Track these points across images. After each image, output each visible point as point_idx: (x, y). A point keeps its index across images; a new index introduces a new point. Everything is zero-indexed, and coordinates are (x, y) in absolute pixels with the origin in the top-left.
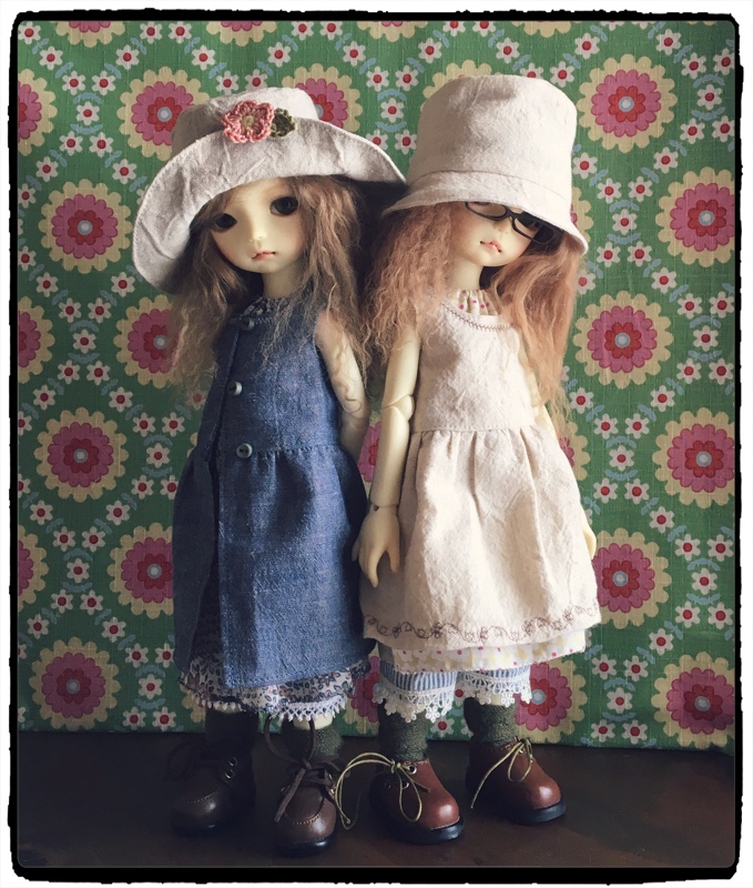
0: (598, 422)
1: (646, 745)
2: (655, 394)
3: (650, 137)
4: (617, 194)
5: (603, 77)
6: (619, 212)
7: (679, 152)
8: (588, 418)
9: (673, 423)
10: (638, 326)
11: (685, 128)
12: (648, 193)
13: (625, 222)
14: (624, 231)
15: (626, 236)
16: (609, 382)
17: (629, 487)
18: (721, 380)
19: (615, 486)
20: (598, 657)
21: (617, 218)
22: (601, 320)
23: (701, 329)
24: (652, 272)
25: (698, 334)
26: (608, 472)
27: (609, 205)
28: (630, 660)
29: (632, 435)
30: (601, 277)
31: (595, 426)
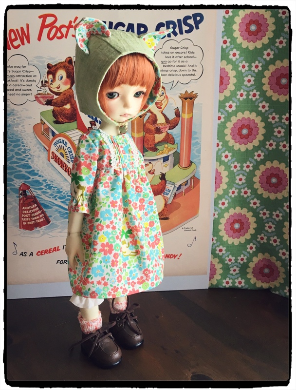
0: (233, 165)
1: (244, 288)
2: (256, 154)
3: (263, 43)
4: (247, 68)
5: (244, 15)
6: (247, 76)
7: (274, 51)
8: (229, 164)
9: (262, 166)
10: (252, 126)
11: (278, 40)
12: (260, 68)
13: (249, 81)
14: (249, 85)
15: (249, 87)
16: (238, 149)
17: (243, 191)
18: (284, 150)
19: (237, 190)
20: (228, 256)
21: (246, 79)
22: (237, 123)
23: (277, 128)
24: (259, 103)
25: (276, 130)
26: (235, 185)
27: (243, 73)
28: (240, 256)
29: (245, 170)
30: (238, 105)
31: (231, 167)
